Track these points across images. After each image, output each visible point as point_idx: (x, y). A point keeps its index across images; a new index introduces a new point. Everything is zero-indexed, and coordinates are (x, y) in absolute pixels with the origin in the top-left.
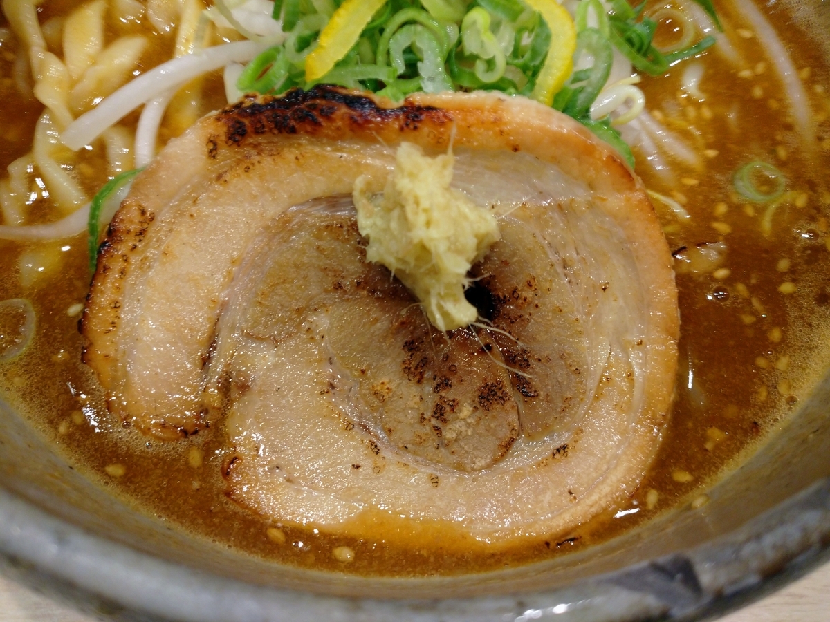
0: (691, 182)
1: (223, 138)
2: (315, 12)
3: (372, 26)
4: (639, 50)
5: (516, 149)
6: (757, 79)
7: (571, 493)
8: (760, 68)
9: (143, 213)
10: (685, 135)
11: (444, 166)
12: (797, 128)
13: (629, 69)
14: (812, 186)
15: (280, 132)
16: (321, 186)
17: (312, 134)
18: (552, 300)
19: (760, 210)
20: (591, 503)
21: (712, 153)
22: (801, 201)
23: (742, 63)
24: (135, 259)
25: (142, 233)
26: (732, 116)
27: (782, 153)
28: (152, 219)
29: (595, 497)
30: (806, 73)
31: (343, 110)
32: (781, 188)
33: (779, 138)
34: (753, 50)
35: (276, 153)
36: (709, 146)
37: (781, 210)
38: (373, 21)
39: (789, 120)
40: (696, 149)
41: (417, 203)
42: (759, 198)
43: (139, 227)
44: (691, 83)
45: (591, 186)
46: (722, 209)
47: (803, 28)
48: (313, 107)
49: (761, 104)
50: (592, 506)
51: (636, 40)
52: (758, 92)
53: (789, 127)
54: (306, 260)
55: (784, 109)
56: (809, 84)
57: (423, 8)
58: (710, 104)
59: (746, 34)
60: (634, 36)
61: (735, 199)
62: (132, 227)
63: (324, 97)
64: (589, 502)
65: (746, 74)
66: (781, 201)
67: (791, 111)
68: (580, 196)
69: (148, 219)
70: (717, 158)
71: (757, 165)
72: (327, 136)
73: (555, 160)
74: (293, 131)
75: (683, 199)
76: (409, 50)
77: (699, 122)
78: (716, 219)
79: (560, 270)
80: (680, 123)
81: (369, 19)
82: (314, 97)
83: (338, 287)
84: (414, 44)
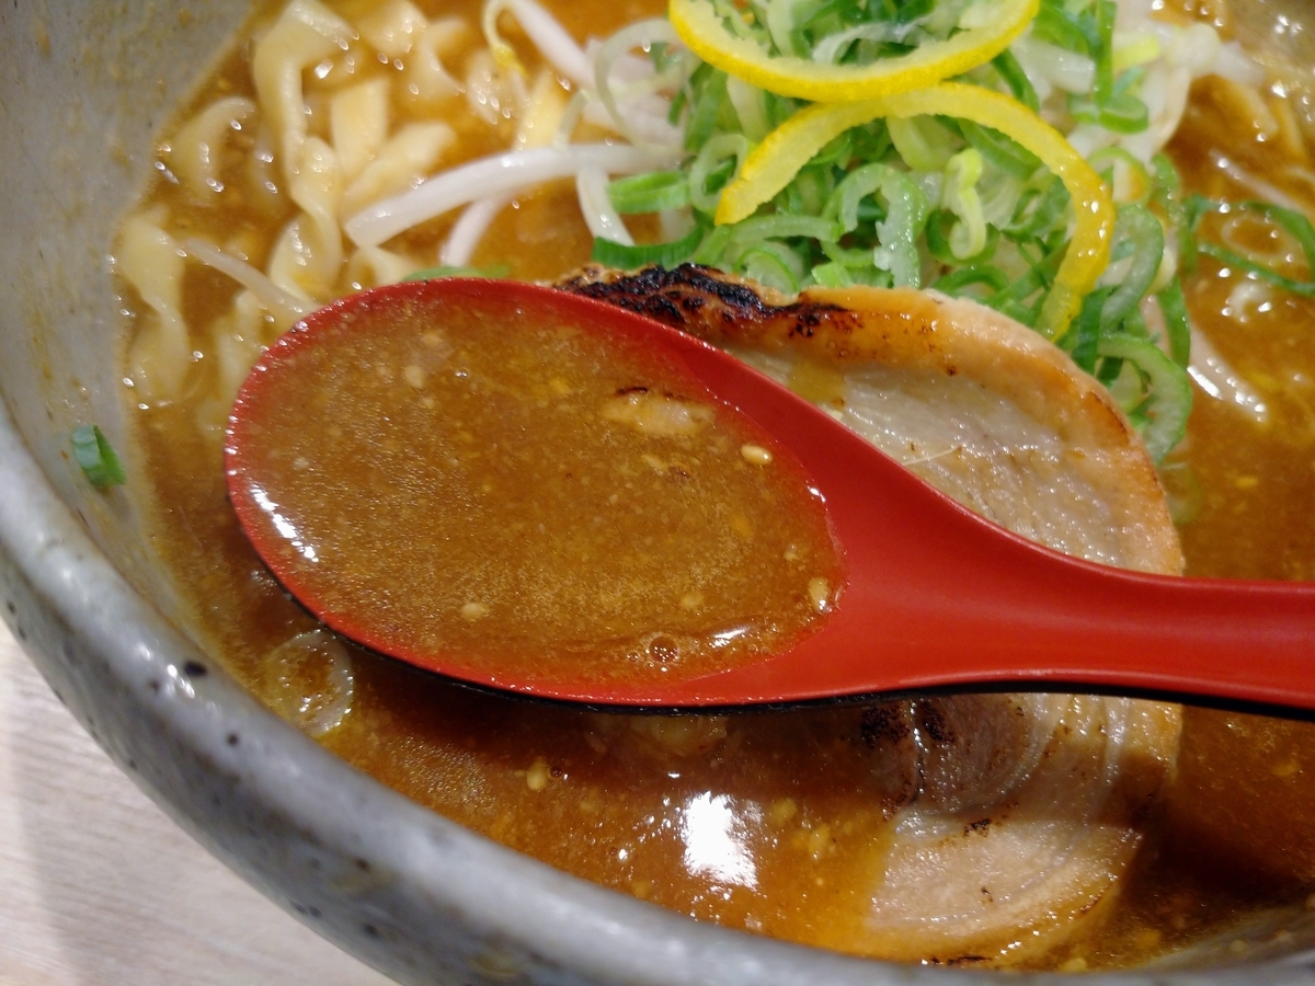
3: (816, 162)
5: (952, 372)
7: (984, 891)
20: (1016, 911)
29: (1024, 903)
31: (712, 304)
38: (820, 154)
45: (1064, 434)
48: (676, 295)
50: (1016, 916)
63: (691, 283)
64: (1014, 909)
68: (1047, 449)
76: (871, 200)
81: (814, 152)
82: (678, 280)
84: (878, 190)
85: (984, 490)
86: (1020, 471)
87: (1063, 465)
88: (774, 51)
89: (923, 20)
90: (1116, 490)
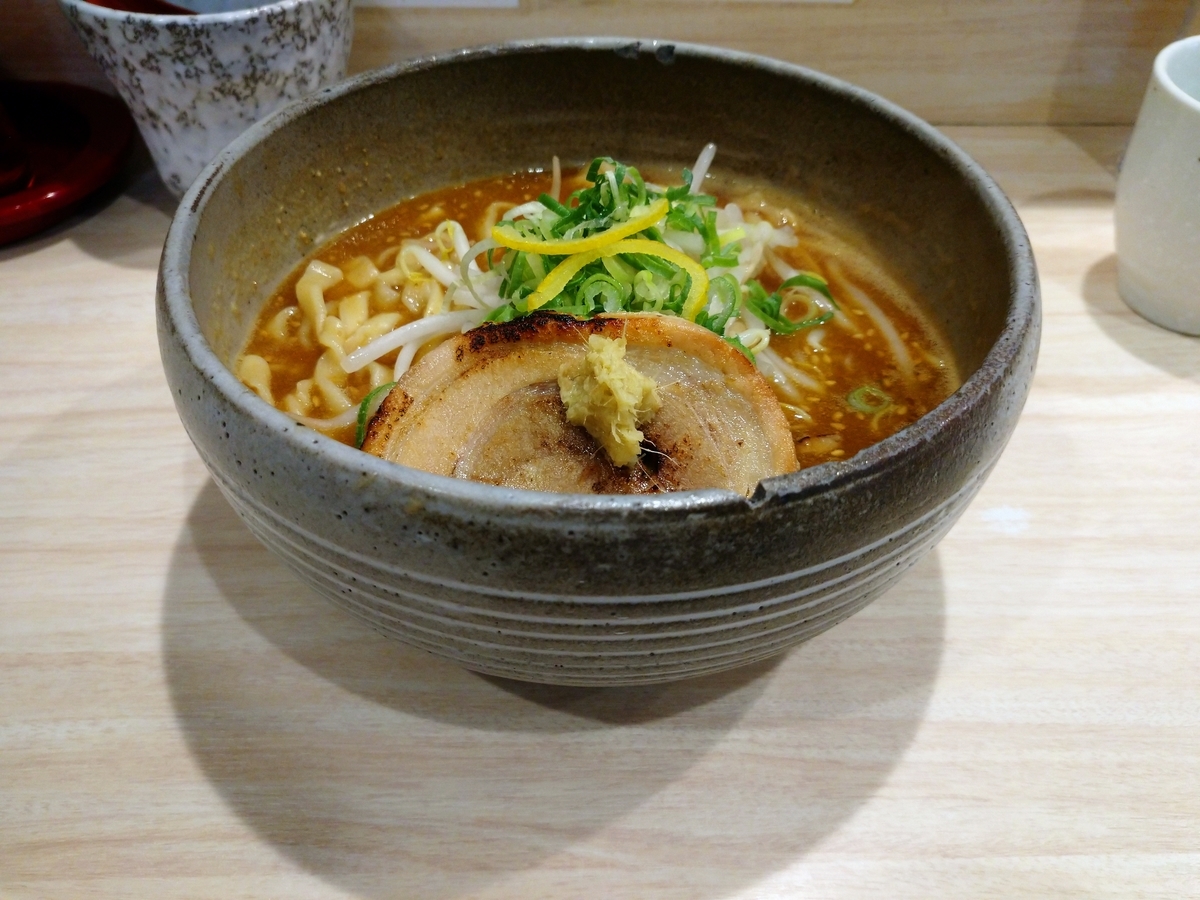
0: (815, 399)
1: (468, 347)
2: (534, 277)
4: (772, 315)
5: (669, 345)
6: (868, 339)
8: (870, 333)
9: (406, 397)
10: (809, 372)
11: (620, 346)
12: (899, 368)
13: (764, 327)
14: (911, 402)
15: (509, 340)
16: (535, 375)
17: (531, 339)
18: (703, 453)
19: (870, 416)
21: (831, 383)
22: (902, 411)
23: (856, 330)
24: (396, 428)
25: (403, 411)
26: (848, 362)
27: (887, 383)
28: (412, 401)
30: (906, 335)
31: (553, 324)
32: (886, 404)
33: (884, 373)
34: (865, 322)
35: (504, 355)
36: (829, 379)
37: (886, 417)
39: (893, 363)
40: (819, 380)
41: (602, 364)
42: (868, 408)
43: (402, 406)
44: (815, 340)
45: (724, 371)
46: (839, 415)
47: (903, 309)
48: (533, 323)
49: (872, 354)
51: (768, 309)
52: (868, 347)
53: (893, 368)
54: (521, 427)
55: (889, 356)
56: (908, 342)
57: (608, 274)
58: (830, 354)
59: (860, 313)
60: (765, 306)
61: (849, 410)
62: (397, 407)
65: (859, 336)
66: (886, 410)
67: (894, 358)
68: (717, 379)
69: (408, 401)
70: (835, 386)
71: (867, 389)
72: (541, 340)
73: (698, 353)
74: (518, 339)
75: (808, 409)
76: (598, 297)
77: (821, 365)
78: (834, 422)
79: (707, 431)
80: (807, 365)
83: (544, 444)
84: (601, 294)
85: (692, 402)
86: (708, 392)
87: (727, 386)
88: (544, 239)
89: (611, 215)
90: (752, 394)
